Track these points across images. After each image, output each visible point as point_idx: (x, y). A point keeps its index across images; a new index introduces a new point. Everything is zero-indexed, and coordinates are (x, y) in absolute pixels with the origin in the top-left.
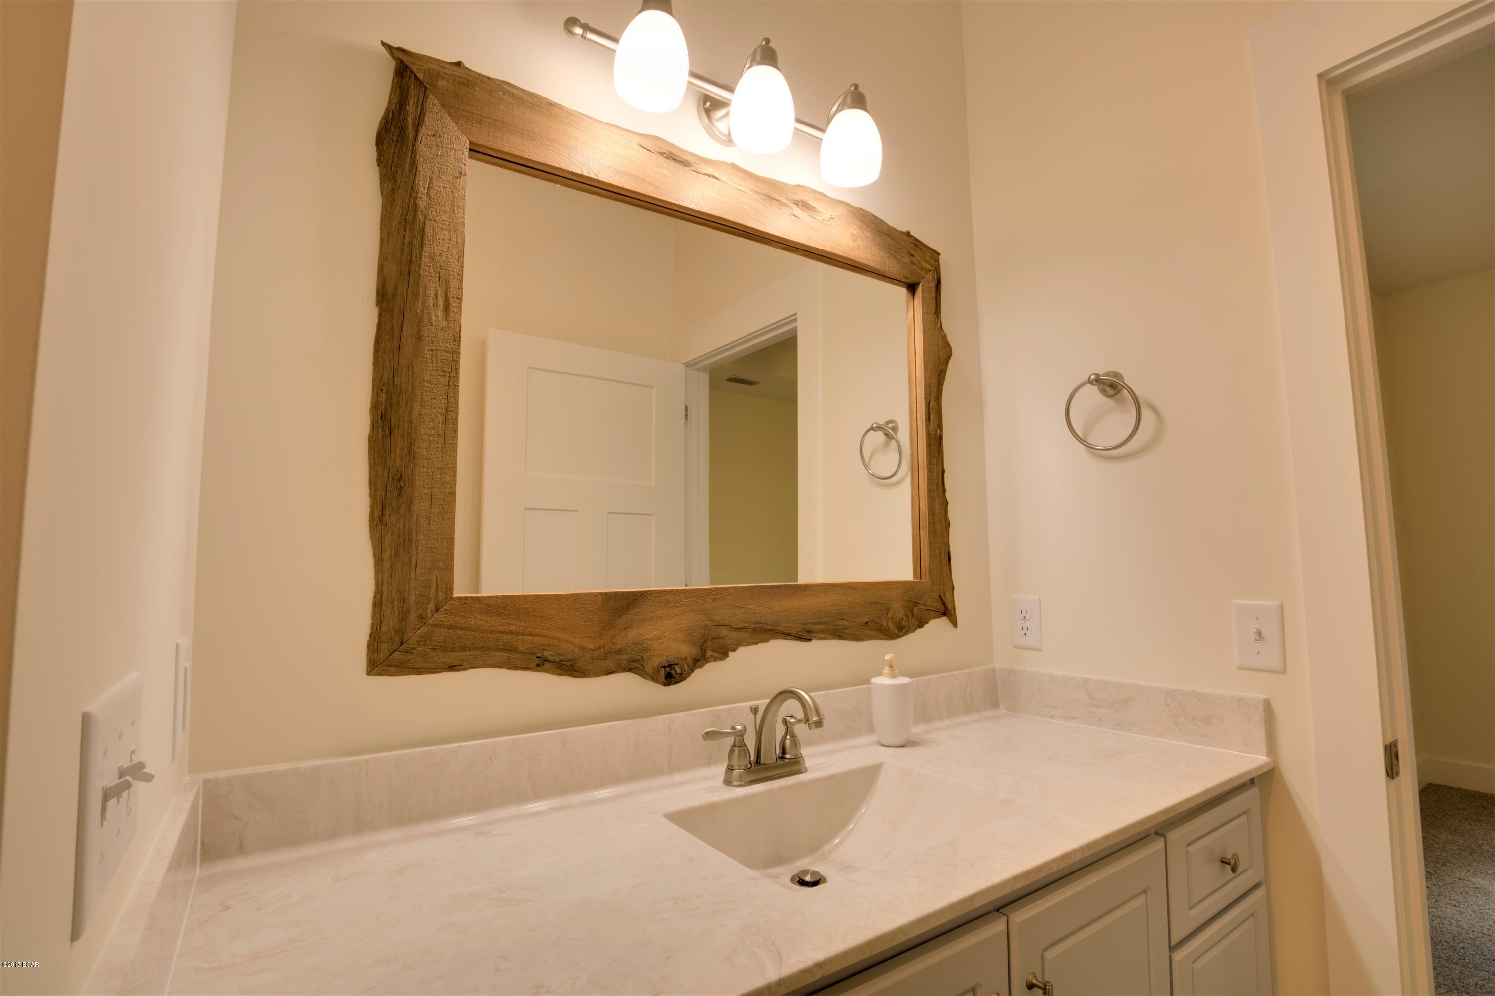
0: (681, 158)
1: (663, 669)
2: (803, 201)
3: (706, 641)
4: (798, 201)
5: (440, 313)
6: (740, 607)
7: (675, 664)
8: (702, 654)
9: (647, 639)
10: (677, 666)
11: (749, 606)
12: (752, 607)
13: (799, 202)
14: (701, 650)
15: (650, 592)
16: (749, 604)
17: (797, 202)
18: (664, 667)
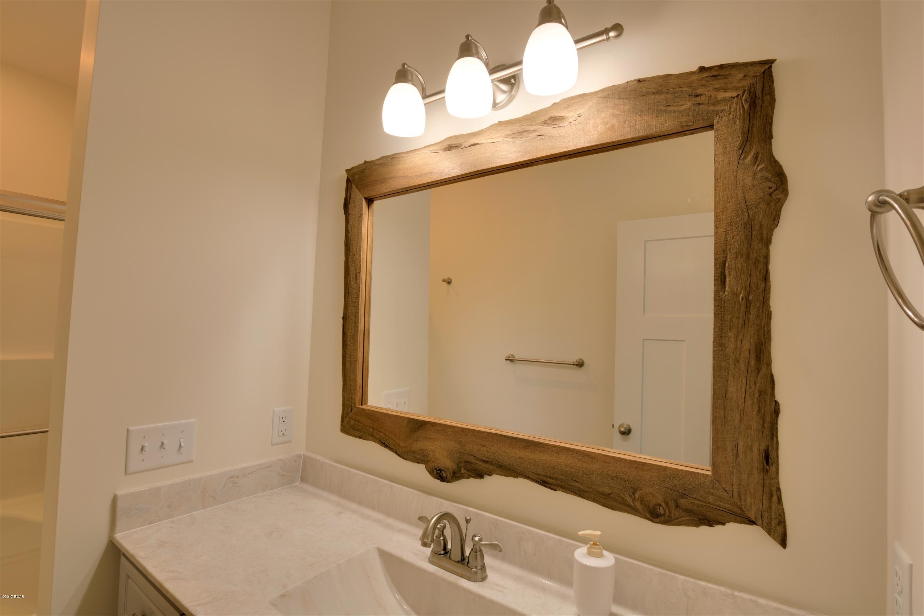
0: (456, 144)
1: (436, 470)
2: (550, 118)
3: (461, 462)
4: (545, 120)
5: (354, 281)
6: (483, 446)
7: (443, 470)
8: (458, 470)
9: (427, 450)
10: (443, 471)
11: (490, 447)
12: (492, 448)
13: (547, 121)
14: (458, 467)
15: (429, 423)
16: (490, 446)
17: (545, 122)
18: (436, 469)
